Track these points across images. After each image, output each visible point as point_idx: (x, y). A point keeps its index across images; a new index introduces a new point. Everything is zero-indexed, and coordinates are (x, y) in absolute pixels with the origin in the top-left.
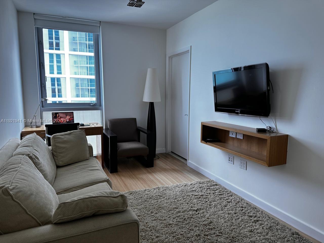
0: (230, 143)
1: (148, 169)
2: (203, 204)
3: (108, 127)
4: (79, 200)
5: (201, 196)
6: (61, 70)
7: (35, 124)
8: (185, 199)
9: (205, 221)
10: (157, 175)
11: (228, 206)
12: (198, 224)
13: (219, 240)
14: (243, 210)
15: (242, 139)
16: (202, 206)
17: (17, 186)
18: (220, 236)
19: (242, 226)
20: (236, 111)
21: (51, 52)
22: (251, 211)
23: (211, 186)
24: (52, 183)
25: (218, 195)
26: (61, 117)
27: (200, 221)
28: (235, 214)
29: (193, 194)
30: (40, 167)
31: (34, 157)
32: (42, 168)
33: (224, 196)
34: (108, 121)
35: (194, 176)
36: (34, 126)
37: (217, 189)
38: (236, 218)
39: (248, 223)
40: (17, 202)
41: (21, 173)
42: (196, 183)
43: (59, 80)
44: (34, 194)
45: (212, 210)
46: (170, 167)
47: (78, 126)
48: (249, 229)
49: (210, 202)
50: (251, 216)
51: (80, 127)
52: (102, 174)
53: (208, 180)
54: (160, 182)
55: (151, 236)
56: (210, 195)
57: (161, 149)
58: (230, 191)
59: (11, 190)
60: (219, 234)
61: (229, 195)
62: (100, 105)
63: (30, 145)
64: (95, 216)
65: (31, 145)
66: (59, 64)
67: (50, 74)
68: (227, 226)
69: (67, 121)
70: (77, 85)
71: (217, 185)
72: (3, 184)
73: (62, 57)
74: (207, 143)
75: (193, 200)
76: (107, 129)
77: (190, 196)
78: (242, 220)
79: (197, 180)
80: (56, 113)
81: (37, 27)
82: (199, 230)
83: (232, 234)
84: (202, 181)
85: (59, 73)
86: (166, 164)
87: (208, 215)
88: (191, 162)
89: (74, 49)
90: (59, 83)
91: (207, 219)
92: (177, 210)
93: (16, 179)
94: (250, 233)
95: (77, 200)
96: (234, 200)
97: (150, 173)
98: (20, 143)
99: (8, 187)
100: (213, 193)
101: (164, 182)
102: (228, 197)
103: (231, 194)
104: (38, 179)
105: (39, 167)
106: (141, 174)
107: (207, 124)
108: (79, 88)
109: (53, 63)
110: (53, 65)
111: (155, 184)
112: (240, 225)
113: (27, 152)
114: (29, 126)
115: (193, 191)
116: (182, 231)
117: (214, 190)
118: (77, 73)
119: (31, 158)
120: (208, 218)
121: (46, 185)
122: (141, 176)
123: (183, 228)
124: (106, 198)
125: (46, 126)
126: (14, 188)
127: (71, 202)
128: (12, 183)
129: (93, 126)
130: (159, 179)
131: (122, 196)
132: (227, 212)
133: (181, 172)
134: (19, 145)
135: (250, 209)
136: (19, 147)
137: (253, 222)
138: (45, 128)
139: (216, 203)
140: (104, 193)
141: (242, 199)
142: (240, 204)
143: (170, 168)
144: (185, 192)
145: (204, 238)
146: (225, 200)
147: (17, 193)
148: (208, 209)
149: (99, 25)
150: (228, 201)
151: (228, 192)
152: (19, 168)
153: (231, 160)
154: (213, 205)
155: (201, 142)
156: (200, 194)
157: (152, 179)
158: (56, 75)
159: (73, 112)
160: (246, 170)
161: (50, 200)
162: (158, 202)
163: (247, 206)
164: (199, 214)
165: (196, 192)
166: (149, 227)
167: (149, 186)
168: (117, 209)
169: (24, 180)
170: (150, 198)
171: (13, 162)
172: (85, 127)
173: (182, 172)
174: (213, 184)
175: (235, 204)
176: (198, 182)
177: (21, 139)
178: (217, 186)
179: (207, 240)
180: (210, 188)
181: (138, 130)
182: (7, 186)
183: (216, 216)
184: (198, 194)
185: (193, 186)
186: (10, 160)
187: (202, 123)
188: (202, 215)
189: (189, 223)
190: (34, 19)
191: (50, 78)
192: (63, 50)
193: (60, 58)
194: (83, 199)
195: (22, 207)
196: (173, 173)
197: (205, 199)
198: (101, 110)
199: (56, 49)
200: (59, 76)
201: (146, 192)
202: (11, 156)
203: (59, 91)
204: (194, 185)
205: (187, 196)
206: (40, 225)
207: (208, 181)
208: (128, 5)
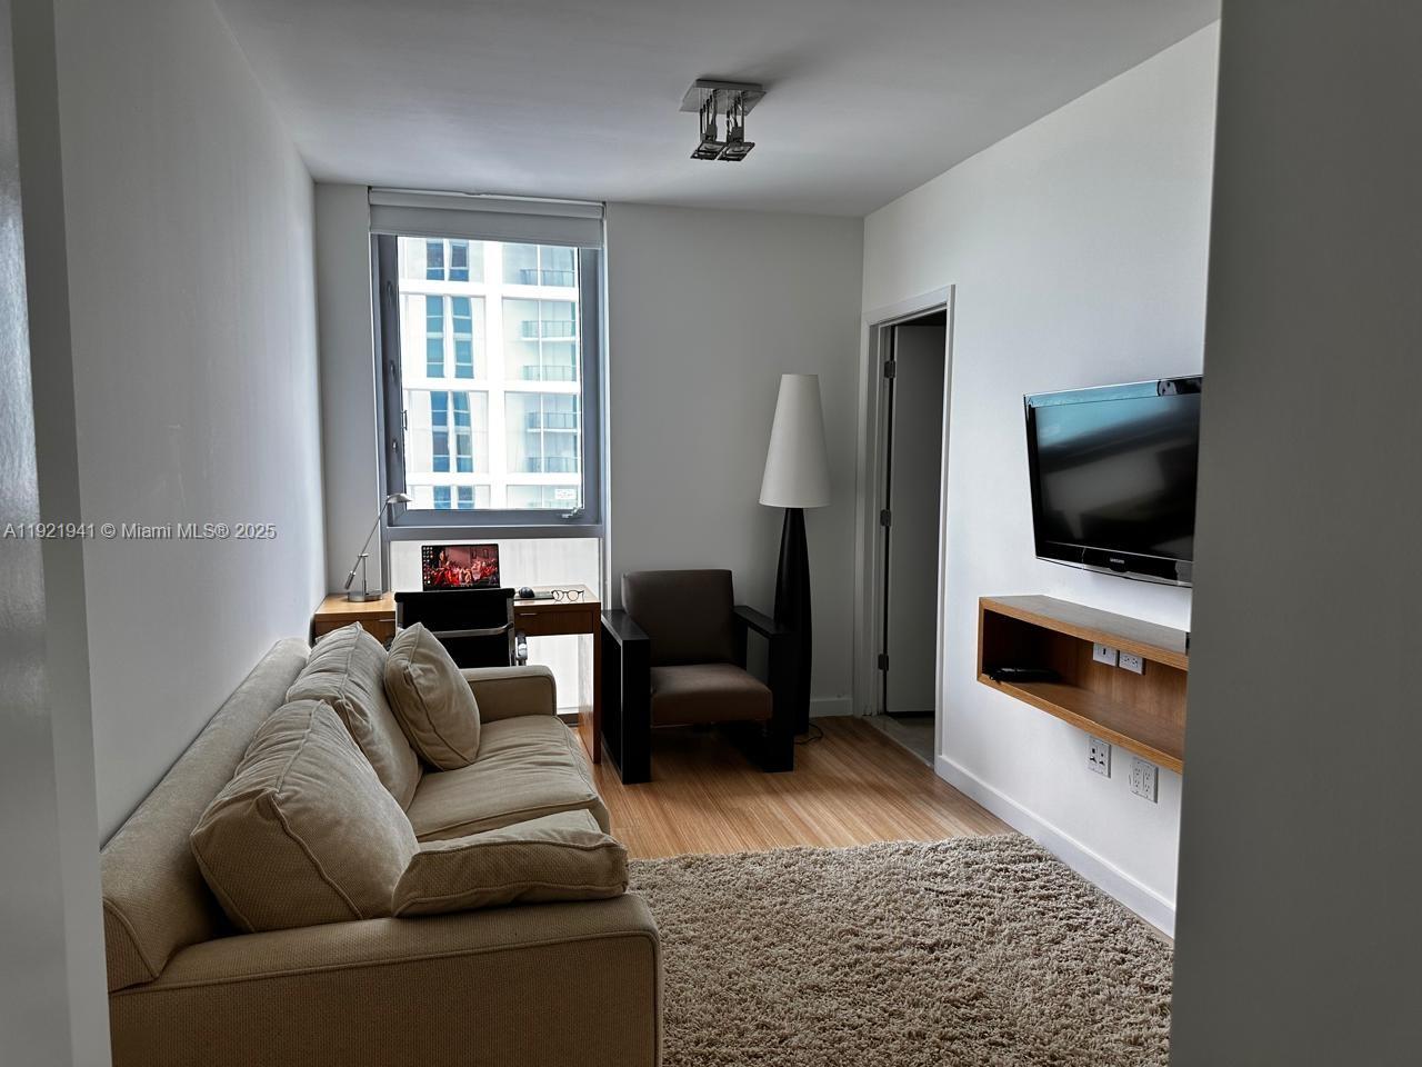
0: (1098, 688)
1: (768, 776)
2: (966, 925)
3: (624, 604)
4: (472, 847)
5: (963, 896)
6: (469, 359)
7: (361, 589)
8: (895, 901)
9: (955, 987)
10: (803, 803)
11: (1065, 942)
12: (928, 995)
13: (995, 1058)
14: (1124, 961)
15: (1140, 672)
16: (957, 932)
17: (296, 792)
18: (1004, 1046)
19: (1104, 1022)
20: (1112, 560)
21: (437, 287)
22: (1158, 971)
23: (1015, 862)
24: (409, 802)
25: (1034, 898)
26: (453, 564)
27: (935, 985)
28: (1088, 972)
29: (931, 886)
30: (369, 744)
31: (351, 708)
32: (374, 748)
33: (1061, 906)
34: (623, 580)
35: (952, 818)
36: (358, 593)
37: (1037, 876)
38: (1087, 988)
39: (1133, 1013)
40: (295, 840)
41: (308, 755)
42: (953, 845)
43: (461, 399)
44: (346, 821)
45: (996, 951)
46: (860, 775)
47: (509, 601)
48: (1128, 1033)
49: (995, 922)
50: (1153, 989)
51: (517, 604)
52: (582, 781)
53: (1009, 836)
54: (807, 830)
55: (741, 1020)
56: (1000, 895)
57: (836, 699)
58: (1091, 886)
59: (282, 803)
60: (1000, 1040)
61: (1080, 901)
62: (598, 519)
63: (340, 665)
64: (520, 902)
65: (344, 666)
66: (463, 336)
67: (429, 376)
68: (1043, 1014)
69: (473, 579)
70: (532, 421)
71: (1040, 859)
72: (257, 784)
73: (475, 305)
74: (1003, 683)
75: (927, 910)
76: (617, 612)
77: (918, 892)
78: (1110, 998)
79: (963, 831)
80: (438, 549)
81: (379, 236)
82: (923, 1018)
83: (1054, 1046)
84: (985, 838)
85: (465, 372)
86: (848, 765)
87: (974, 969)
88: (949, 761)
89: (524, 271)
90: (461, 411)
91: (967, 983)
92: (855, 940)
93: (294, 773)
94: (1130, 1049)
95: (467, 848)
96: (1098, 922)
97: (772, 792)
98: (308, 658)
99: (273, 794)
100: (1016, 891)
101: (825, 830)
102: (1077, 908)
103: (1090, 897)
104: (358, 781)
105: (365, 741)
106: (739, 795)
107: (1002, 605)
108: (538, 430)
109: (442, 331)
110: (441, 340)
111: (789, 838)
112: (1098, 1017)
113: (329, 691)
114: (343, 594)
115: (936, 875)
116: (859, 1017)
117: (1023, 878)
118: (535, 374)
119: (340, 709)
120: (970, 980)
121: (382, 802)
122: (738, 803)
123: (864, 1003)
124: (557, 849)
125: (399, 597)
126: (288, 799)
127: (449, 852)
128: (283, 782)
129: (566, 601)
130: (809, 818)
131: (610, 847)
132: (1056, 962)
133: (903, 798)
134: (305, 666)
135: (1158, 961)
136: (305, 671)
137: (1153, 1012)
138: (394, 607)
139: (1018, 925)
140: (554, 834)
141: (1134, 922)
142: (1119, 937)
143: (859, 779)
144: (900, 877)
145: (938, 1047)
146: (1061, 919)
147: (298, 812)
148: (982, 946)
149: (600, 217)
150: (1071, 922)
151: (1082, 890)
152: (304, 741)
153: (1100, 760)
154: (1007, 932)
155: (978, 679)
156: (963, 888)
157: (779, 816)
158: (450, 383)
159: (497, 545)
160: (1156, 801)
161: (392, 848)
162: (785, 903)
163: (1146, 949)
164: (937, 959)
165: (945, 880)
166: (737, 988)
167: (763, 843)
168: (592, 887)
169: (318, 777)
170: (760, 888)
171: (285, 722)
172: (537, 603)
173: (908, 797)
174: (1024, 853)
175: (1097, 937)
176: (963, 843)
177: (313, 643)
178: (1041, 864)
179: (948, 1056)
180: (1007, 870)
181: (738, 622)
182: (270, 790)
183: (1005, 975)
184: (952, 888)
185: (941, 857)
186: (276, 714)
187: (982, 601)
188: (949, 966)
189: (894, 988)
190: (371, 205)
191: (429, 393)
192: (481, 279)
193: (468, 312)
194: (485, 845)
195: (309, 857)
196: (867, 800)
197: (977, 909)
198: (601, 535)
199: (454, 277)
200: (461, 385)
201: (748, 864)
202: (279, 701)
203: (463, 444)
204: (946, 851)
205: (906, 891)
206: (357, 918)
207: (1008, 840)
208: (693, 157)
